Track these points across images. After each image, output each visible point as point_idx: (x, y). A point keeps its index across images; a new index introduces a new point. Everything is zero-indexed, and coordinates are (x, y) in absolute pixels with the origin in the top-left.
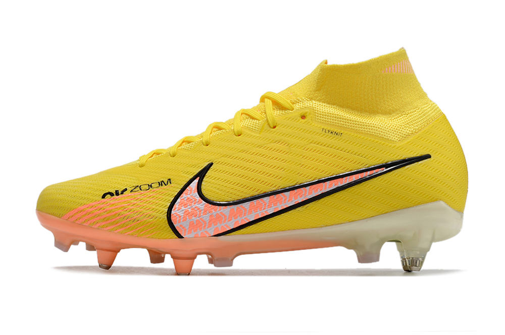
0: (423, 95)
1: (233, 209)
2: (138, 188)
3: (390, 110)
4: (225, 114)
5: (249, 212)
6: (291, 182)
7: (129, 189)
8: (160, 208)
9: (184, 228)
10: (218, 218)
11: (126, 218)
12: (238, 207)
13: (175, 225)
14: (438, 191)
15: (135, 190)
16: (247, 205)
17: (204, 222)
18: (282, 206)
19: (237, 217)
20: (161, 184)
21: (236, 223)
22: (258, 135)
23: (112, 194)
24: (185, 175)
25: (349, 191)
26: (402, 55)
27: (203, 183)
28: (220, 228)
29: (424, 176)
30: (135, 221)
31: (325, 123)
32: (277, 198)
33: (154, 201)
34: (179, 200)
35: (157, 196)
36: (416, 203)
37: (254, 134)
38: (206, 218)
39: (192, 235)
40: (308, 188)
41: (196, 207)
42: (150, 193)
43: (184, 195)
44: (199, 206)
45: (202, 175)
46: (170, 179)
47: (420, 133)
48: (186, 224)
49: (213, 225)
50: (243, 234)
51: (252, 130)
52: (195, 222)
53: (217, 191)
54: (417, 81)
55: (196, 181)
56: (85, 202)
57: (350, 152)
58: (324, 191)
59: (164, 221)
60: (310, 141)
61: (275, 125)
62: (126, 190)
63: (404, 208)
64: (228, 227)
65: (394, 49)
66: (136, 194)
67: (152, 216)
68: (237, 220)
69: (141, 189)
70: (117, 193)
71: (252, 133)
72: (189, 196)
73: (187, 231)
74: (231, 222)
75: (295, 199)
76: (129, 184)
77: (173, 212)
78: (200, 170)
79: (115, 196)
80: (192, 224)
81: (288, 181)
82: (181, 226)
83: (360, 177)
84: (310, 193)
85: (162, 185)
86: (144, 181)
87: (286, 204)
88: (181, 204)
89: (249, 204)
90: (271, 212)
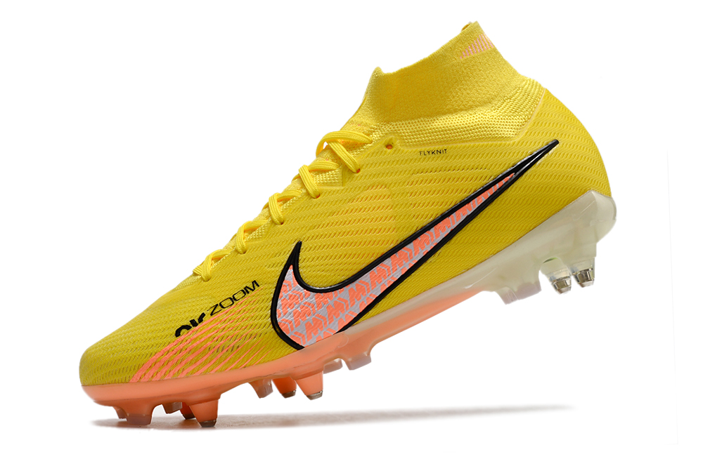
0: (515, 73)
1: (352, 288)
2: (219, 308)
3: (488, 98)
4: (282, 182)
5: (373, 285)
6: (409, 230)
7: (208, 313)
8: (260, 321)
9: (300, 335)
10: (339, 307)
11: (220, 349)
12: (357, 285)
13: (288, 335)
14: (583, 180)
15: (215, 311)
16: (366, 278)
17: (323, 317)
18: (410, 264)
19: (360, 298)
20: (246, 291)
21: (361, 305)
22: (343, 188)
23: (187, 327)
24: (273, 269)
25: (483, 216)
26: (471, 36)
27: (301, 270)
28: (344, 318)
29: (561, 167)
30: (235, 349)
31: (417, 145)
32: (400, 256)
33: (248, 315)
34: (279, 302)
35: (249, 307)
36: (565, 203)
37: (338, 188)
38: (323, 311)
39: (313, 341)
40: (432, 230)
41: (305, 303)
42: (237, 307)
43: (283, 294)
44: (308, 300)
45: (294, 260)
46: (255, 281)
47: (533, 118)
48: (302, 329)
49: (334, 317)
50: (373, 316)
51: (326, 184)
52: (311, 322)
53: (324, 273)
54: (503, 59)
55: (291, 271)
56: (155, 349)
57: (466, 169)
58: (454, 226)
59: (272, 335)
60: (411, 172)
61: (358, 167)
62: (203, 315)
63: (554, 214)
64: (353, 313)
65: (452, 32)
66: (221, 315)
67: (254, 335)
68: (361, 301)
69: (223, 307)
70: (194, 323)
71: (334, 188)
72: (290, 293)
73: (306, 336)
74: (355, 306)
75: (422, 248)
76: (205, 305)
77: (279, 320)
78: (288, 255)
79: (193, 328)
80: (308, 326)
81: (405, 230)
82: (296, 333)
83: (489, 195)
84: (437, 236)
85: (248, 293)
86: (222, 295)
87: (414, 259)
88: (284, 306)
89: (369, 276)
90: (398, 275)
